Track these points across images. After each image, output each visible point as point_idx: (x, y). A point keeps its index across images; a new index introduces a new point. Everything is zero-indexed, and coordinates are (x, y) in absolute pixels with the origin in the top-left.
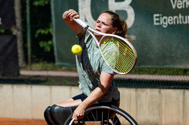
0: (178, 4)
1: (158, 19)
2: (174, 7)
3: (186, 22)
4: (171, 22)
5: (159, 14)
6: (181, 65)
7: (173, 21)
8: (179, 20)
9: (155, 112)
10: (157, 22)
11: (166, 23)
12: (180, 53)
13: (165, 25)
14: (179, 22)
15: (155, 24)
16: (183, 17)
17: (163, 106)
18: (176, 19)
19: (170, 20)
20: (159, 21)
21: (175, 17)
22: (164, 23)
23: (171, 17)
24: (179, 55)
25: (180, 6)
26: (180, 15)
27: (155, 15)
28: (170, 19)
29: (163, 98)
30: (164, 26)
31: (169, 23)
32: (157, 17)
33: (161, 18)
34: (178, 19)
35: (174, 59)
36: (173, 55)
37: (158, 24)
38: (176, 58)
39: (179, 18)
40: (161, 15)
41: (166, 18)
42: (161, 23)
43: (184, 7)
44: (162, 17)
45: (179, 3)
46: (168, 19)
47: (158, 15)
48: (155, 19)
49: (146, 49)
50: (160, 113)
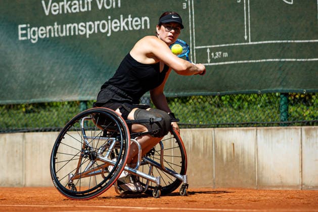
0: (53, 9)
1: (24, 32)
2: (47, 13)
3: (64, 34)
4: (42, 34)
5: (27, 24)
6: (55, 96)
7: (46, 33)
8: (54, 32)
9: (17, 166)
10: (23, 35)
11: (36, 37)
12: (54, 79)
13: (34, 40)
14: (54, 34)
15: (20, 38)
16: (60, 26)
17: (29, 157)
18: (50, 30)
19: (41, 32)
20: (25, 35)
21: (48, 28)
22: (32, 37)
23: (44, 28)
24: (52, 82)
25: (55, 11)
26: (56, 24)
27: (20, 26)
28: (42, 30)
29: (29, 145)
30: (33, 42)
31: (40, 36)
32: (22, 29)
33: (29, 30)
34: (52, 29)
35: (46, 88)
36: (44, 82)
37: (24, 38)
38: (49, 87)
39: (54, 29)
40: (29, 25)
41: (36, 29)
42: (29, 38)
43: (61, 12)
44: (31, 28)
45: (55, 6)
46: (38, 31)
47: (24, 26)
48: (20, 32)
49: (6, 76)
50: (24, 168)
